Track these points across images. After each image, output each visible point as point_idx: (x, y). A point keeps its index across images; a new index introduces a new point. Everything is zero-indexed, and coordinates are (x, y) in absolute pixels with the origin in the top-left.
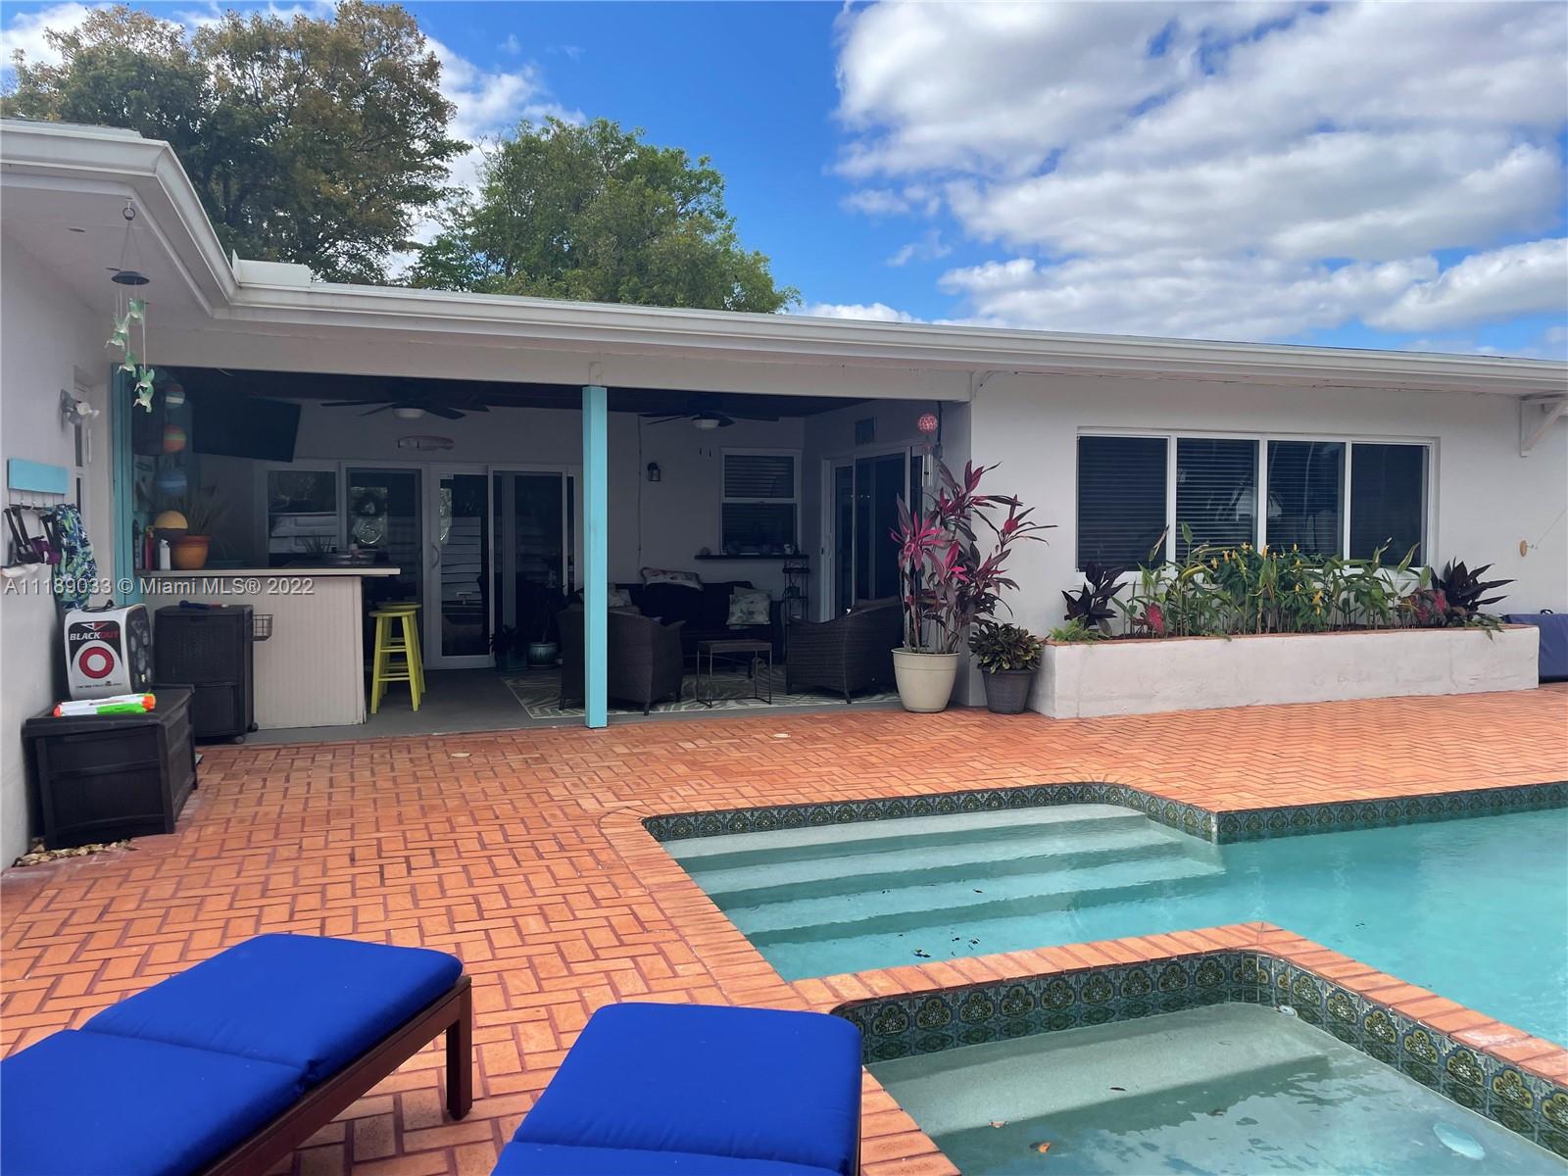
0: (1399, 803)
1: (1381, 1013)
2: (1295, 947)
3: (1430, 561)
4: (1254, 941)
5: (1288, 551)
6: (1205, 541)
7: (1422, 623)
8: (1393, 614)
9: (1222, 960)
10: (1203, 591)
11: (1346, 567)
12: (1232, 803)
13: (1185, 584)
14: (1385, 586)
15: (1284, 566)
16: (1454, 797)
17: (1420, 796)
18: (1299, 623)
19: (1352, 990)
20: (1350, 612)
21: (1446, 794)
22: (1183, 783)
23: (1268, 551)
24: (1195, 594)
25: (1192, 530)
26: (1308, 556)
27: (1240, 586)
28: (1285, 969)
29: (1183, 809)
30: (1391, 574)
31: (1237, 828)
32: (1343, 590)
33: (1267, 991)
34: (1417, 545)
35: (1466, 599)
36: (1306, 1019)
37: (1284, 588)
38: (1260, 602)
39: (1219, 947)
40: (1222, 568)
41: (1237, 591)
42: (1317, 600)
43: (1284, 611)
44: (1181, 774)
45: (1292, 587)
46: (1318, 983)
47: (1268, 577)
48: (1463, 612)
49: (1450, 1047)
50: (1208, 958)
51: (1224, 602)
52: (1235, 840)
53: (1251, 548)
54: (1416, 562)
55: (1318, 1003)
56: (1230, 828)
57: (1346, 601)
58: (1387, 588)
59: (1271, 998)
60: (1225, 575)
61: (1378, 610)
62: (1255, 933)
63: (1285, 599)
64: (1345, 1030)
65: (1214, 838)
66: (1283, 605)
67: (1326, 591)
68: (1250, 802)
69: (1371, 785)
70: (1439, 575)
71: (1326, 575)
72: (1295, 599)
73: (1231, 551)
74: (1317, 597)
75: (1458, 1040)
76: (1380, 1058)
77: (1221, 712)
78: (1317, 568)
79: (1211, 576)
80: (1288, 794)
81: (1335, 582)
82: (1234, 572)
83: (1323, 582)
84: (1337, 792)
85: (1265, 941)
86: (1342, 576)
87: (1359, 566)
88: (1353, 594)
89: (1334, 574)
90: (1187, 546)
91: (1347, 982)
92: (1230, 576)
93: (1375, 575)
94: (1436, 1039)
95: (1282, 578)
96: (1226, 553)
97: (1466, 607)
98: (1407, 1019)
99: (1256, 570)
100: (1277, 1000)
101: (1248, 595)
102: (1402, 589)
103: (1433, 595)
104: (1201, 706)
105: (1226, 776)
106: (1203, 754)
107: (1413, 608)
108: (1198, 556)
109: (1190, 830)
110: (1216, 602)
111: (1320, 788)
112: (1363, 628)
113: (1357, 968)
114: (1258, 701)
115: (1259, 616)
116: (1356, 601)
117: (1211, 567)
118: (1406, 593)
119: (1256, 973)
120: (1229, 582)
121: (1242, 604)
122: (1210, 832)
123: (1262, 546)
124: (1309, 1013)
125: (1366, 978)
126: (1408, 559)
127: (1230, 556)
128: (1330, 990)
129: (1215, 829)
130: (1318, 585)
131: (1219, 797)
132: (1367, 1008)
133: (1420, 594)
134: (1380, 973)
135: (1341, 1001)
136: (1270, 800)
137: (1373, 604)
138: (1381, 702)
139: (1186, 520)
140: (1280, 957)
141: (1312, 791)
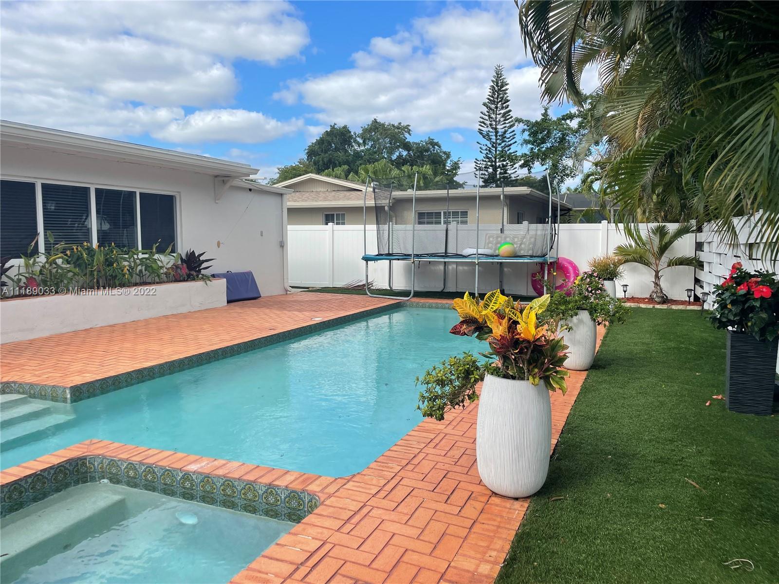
0: (165, 366)
1: (150, 469)
2: (107, 448)
3: (179, 250)
4: (86, 450)
5: (109, 246)
6: (62, 241)
7: (177, 280)
8: (164, 276)
9: (67, 466)
10: (62, 268)
11: (140, 254)
12: (78, 380)
13: (51, 265)
14: (159, 263)
15: (108, 254)
16: (190, 359)
17: (174, 361)
18: (117, 283)
19: (135, 461)
20: (143, 276)
21: (186, 358)
22: (51, 375)
23: (99, 246)
24: (57, 270)
25: (54, 235)
26: (120, 248)
27: (84, 265)
28: (102, 461)
29: (50, 389)
30: (162, 257)
31: (80, 393)
32: (139, 265)
33: (93, 475)
34: (172, 244)
35: (196, 267)
36: (114, 483)
37: (108, 266)
38: (95, 273)
39: (65, 459)
40: (73, 256)
41: (82, 268)
42: (125, 270)
43: (109, 277)
44: (49, 370)
45: (113, 265)
46: (119, 463)
47: (98, 259)
48: (195, 274)
49: (181, 475)
50: (58, 467)
51: (75, 274)
52: (81, 400)
53: (89, 245)
54: (173, 251)
55: (119, 473)
56: (77, 394)
57: (141, 271)
58: (160, 264)
59: (95, 478)
60: (74, 259)
61: (156, 275)
62: (86, 446)
63: (109, 271)
64: (133, 483)
65: (69, 401)
66: (108, 274)
67: (130, 266)
68: (89, 378)
69: (151, 359)
70: (184, 257)
71: (130, 258)
72: (114, 270)
73: (78, 246)
74: (126, 269)
75: (184, 471)
76: (150, 490)
77: (76, 333)
78: (125, 254)
79: (67, 260)
80: (109, 371)
81: (135, 261)
82: (80, 257)
83: (128, 262)
84: (135, 365)
85: (92, 449)
86: (138, 259)
87: (146, 253)
88: (144, 267)
89: (134, 257)
90: (51, 244)
91: (134, 459)
92: (78, 259)
93: (154, 257)
94: (175, 473)
95: (106, 260)
96: (75, 247)
97: (196, 271)
98: (162, 468)
99: (92, 256)
100: (99, 478)
101: (89, 270)
102: (167, 264)
103: (181, 266)
104: (64, 330)
105: (76, 366)
106: (64, 357)
107: (172, 273)
108: (58, 250)
109: (54, 399)
110: (70, 275)
111: (128, 364)
112: (149, 284)
113: (138, 450)
114: (96, 325)
115: (95, 280)
116: (145, 270)
117: (66, 255)
118: (169, 266)
119: (86, 466)
120: (78, 263)
121: (85, 275)
122: (66, 398)
123: (95, 243)
124: (115, 480)
125: (143, 454)
126: (170, 249)
127: (77, 249)
128: (125, 465)
129: (69, 396)
130: (126, 263)
131: (71, 379)
132: (143, 468)
133: (176, 266)
134: (150, 449)
135: (131, 469)
136: (100, 375)
137: (153, 272)
138: (158, 319)
139: (50, 229)
140: (99, 455)
141: (122, 367)
